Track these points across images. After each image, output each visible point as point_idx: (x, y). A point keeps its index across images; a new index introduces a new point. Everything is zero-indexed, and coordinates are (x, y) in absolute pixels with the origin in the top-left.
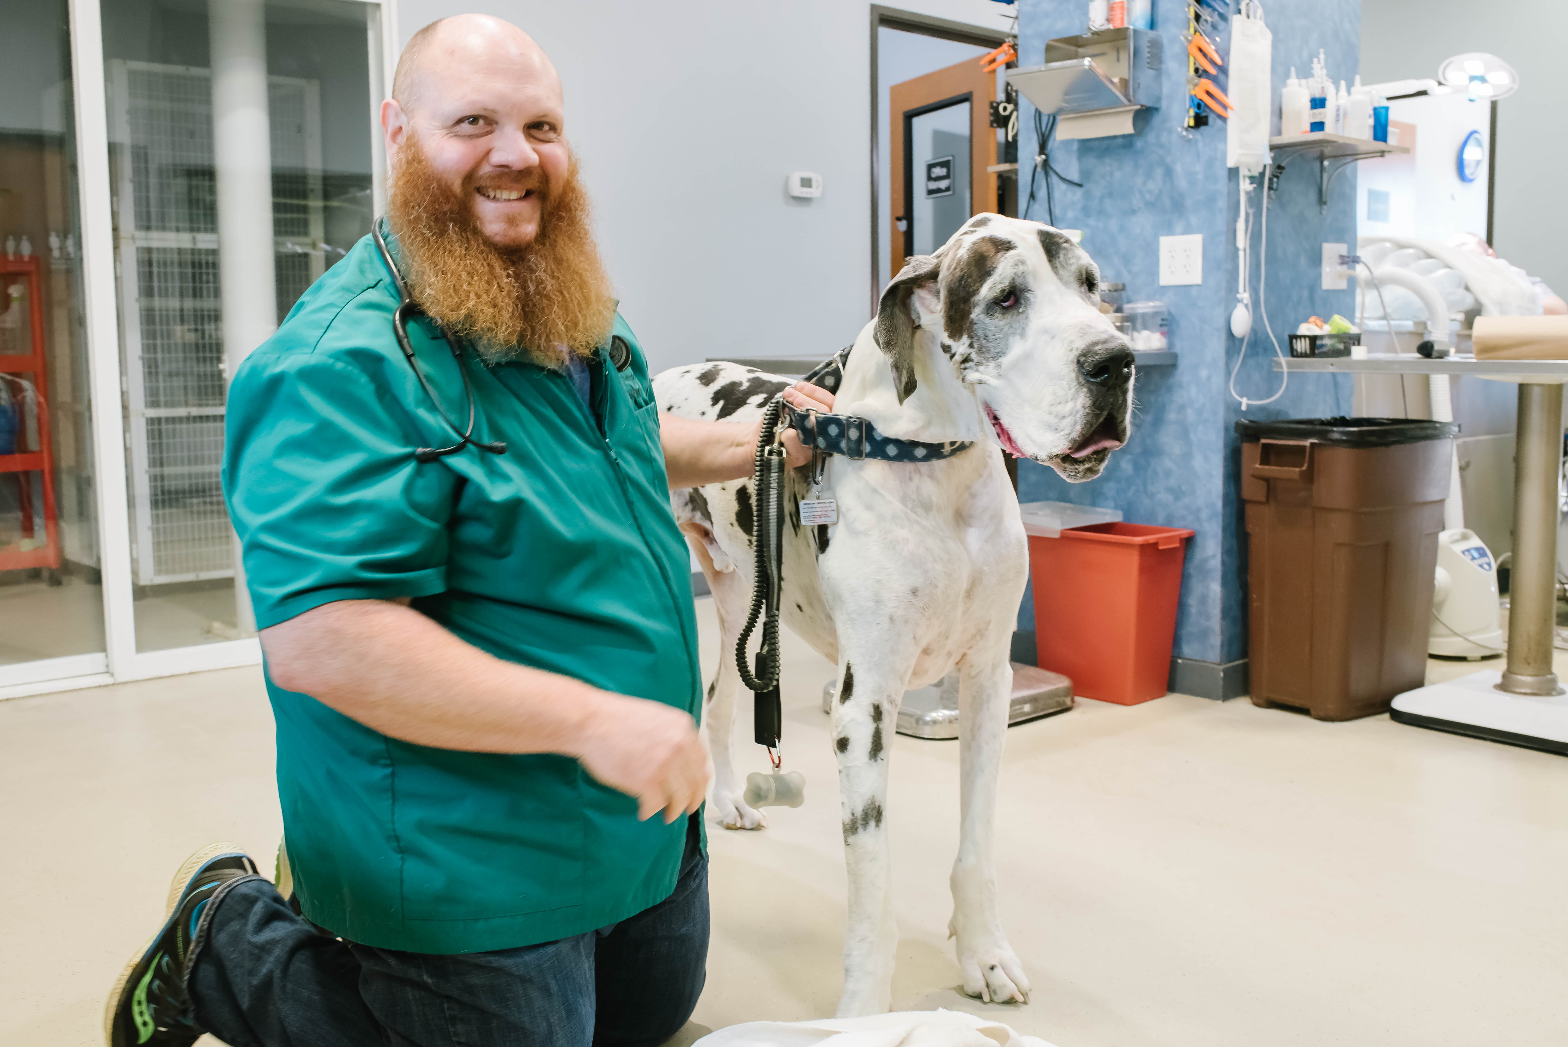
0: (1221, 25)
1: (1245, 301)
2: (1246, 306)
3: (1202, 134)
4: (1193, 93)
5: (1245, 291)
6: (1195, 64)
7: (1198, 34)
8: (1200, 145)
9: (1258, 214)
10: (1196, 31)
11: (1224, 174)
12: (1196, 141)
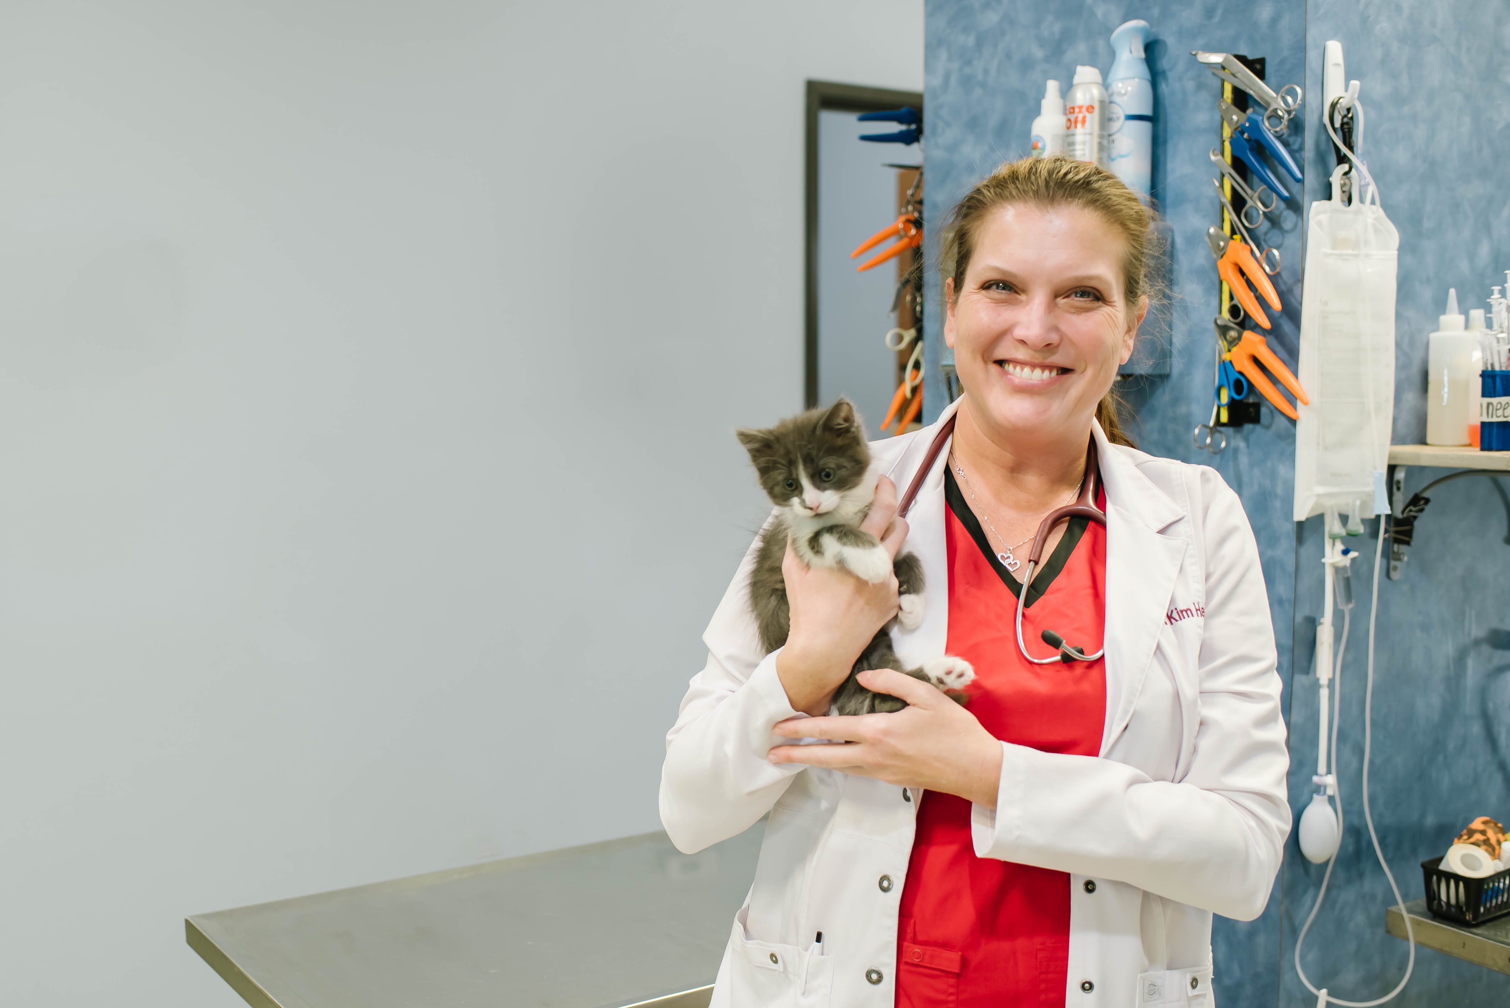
0: (1289, 219)
1: (1330, 792)
2: (1331, 800)
3: (1246, 440)
4: (1227, 357)
5: (1329, 772)
6: (1232, 298)
7: (1237, 237)
8: (1244, 460)
9: (1359, 618)
10: (1233, 232)
11: (1289, 528)
12: (1236, 451)
